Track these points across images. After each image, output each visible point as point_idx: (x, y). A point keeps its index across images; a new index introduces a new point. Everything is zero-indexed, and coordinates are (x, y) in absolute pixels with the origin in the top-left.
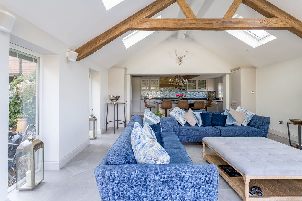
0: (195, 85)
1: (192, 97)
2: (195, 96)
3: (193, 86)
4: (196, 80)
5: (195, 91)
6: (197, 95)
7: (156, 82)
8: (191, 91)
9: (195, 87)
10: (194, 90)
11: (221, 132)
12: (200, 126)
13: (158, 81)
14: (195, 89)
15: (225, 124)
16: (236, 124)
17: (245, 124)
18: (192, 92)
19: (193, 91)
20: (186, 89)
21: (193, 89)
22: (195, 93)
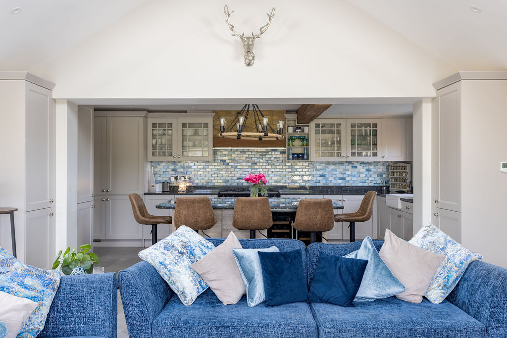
0: (339, 142)
1: (333, 182)
2: (341, 179)
3: (333, 143)
4: (342, 122)
5: (341, 163)
6: (349, 176)
7: (200, 131)
8: (329, 163)
9: (339, 148)
10: (336, 159)
11: (321, 333)
12: (253, 305)
13: (206, 125)
14: (339, 155)
15: (354, 296)
16: (401, 296)
17: (436, 296)
18: (332, 167)
19: (334, 163)
20: (308, 155)
21: (332, 155)
22: (340, 169)
